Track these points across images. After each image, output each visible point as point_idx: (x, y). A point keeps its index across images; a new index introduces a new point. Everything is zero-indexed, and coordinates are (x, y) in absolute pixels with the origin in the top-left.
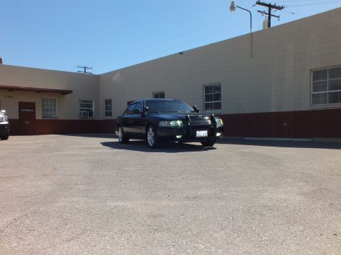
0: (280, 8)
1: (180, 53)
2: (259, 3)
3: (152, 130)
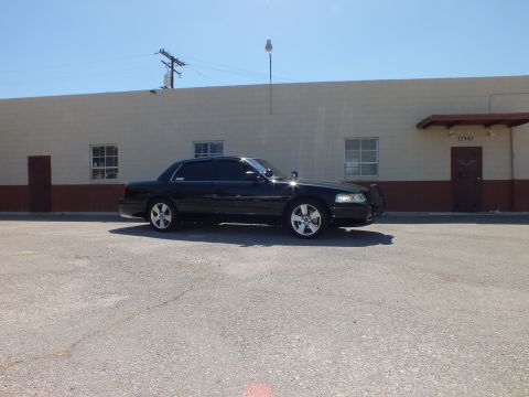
0: (182, 64)
1: (152, 91)
2: (163, 52)
3: (309, 208)
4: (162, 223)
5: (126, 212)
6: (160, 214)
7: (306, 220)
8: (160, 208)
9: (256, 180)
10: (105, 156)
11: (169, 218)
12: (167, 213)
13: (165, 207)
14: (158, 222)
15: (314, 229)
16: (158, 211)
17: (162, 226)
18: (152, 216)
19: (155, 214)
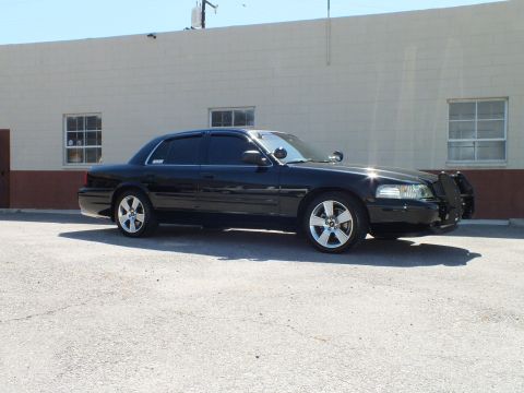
1: (151, 35)
3: (335, 206)
4: (132, 225)
5: (88, 208)
6: (130, 212)
7: (332, 224)
8: (130, 203)
9: (261, 163)
10: (84, 131)
11: (141, 218)
12: (139, 210)
13: (136, 202)
14: (128, 223)
15: (343, 238)
16: (127, 208)
17: (132, 229)
18: (120, 214)
19: (124, 212)
